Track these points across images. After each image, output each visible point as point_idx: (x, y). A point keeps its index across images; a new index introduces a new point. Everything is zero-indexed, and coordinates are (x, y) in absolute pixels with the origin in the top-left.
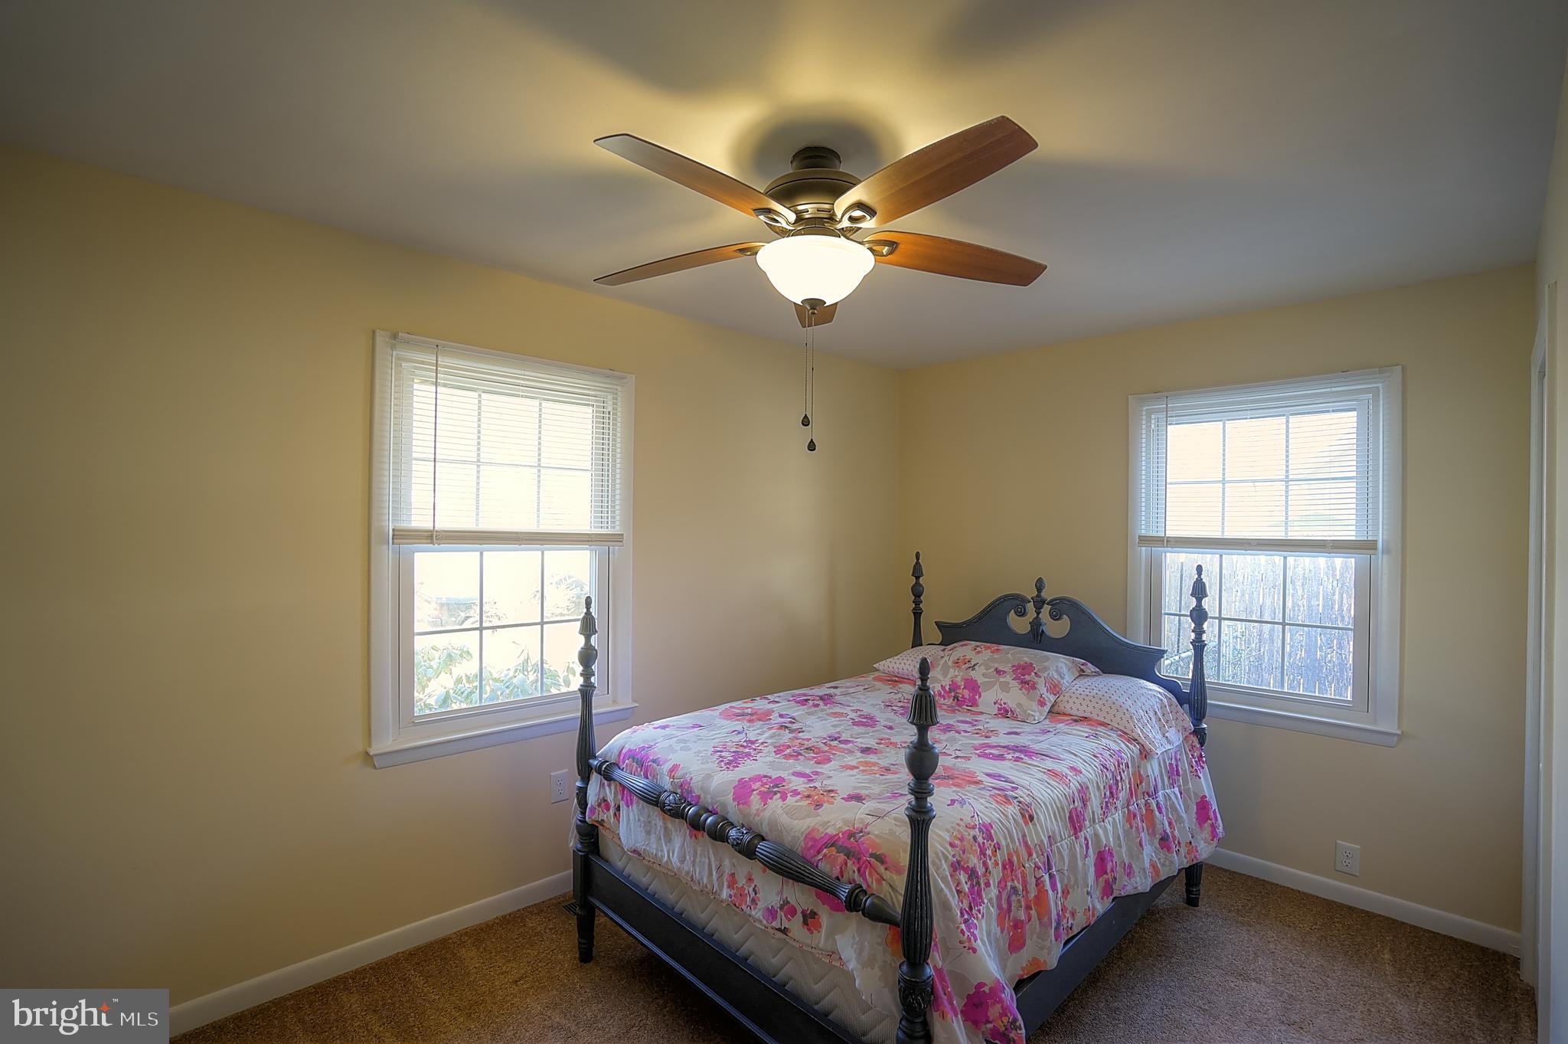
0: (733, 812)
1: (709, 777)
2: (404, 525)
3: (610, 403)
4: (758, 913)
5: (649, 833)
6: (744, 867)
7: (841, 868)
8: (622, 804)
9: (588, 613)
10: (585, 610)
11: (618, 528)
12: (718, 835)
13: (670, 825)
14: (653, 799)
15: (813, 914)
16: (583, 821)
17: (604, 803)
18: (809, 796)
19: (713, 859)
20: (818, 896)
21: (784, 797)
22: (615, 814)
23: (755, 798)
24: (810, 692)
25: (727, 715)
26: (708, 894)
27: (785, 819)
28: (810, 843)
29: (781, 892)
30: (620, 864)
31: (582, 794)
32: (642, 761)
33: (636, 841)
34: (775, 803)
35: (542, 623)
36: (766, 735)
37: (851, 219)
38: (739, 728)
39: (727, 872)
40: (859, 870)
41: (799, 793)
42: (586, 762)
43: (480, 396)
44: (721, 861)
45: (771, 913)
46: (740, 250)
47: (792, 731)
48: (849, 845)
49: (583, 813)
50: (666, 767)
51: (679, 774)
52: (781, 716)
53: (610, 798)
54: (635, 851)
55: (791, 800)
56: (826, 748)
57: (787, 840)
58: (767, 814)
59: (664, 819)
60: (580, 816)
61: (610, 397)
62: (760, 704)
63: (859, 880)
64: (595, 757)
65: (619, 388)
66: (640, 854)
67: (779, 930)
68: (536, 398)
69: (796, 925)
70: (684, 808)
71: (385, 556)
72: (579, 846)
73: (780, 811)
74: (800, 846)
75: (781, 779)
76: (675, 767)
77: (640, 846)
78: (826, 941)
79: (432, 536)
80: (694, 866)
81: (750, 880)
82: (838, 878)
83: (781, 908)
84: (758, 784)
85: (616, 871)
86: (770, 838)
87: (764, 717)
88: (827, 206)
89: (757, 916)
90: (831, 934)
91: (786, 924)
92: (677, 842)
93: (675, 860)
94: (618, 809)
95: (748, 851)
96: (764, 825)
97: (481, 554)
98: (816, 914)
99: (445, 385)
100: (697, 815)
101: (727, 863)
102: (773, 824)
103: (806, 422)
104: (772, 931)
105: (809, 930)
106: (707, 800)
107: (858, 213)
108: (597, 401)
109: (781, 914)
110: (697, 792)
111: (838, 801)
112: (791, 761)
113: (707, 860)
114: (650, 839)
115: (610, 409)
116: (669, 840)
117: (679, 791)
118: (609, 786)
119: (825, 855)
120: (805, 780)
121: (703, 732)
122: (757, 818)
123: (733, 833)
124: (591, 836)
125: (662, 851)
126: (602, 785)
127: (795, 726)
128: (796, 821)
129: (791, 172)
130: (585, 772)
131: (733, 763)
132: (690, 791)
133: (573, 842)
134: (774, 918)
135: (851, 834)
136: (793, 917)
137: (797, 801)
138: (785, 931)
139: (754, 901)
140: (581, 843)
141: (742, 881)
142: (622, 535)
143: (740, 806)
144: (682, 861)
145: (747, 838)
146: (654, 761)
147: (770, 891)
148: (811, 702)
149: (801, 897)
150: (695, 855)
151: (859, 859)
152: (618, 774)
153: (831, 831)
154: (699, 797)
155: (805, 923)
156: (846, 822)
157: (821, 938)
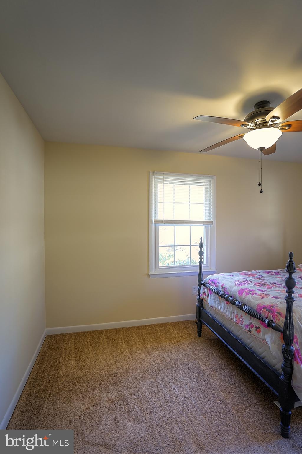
0: (238, 297)
1: (232, 287)
2: (157, 219)
3: (209, 184)
4: (243, 326)
5: (215, 302)
6: (240, 313)
7: (267, 315)
8: (209, 294)
9: (201, 242)
10: (200, 241)
11: (211, 220)
12: (233, 303)
13: (221, 300)
14: (217, 293)
15: (259, 328)
16: (199, 298)
17: (204, 293)
18: (260, 295)
19: (232, 310)
20: (260, 323)
21: (253, 294)
22: (207, 297)
23: (244, 294)
24: (272, 271)
25: (242, 274)
26: (230, 320)
27: (252, 300)
28: (259, 307)
29: (250, 321)
30: (208, 311)
31: (199, 290)
32: (215, 283)
33: (212, 304)
34: (250, 296)
35: (190, 245)
36: (253, 280)
37: (272, 121)
38: (245, 277)
39: (236, 313)
40: (273, 316)
41: (258, 294)
42: (201, 282)
43: (174, 185)
44: (234, 311)
45: (247, 326)
46: (239, 137)
47: (261, 280)
48: (271, 309)
49: (199, 296)
50: (221, 284)
51: (224, 286)
52: (259, 276)
53: (206, 292)
54: (211, 306)
55: (254, 295)
56: (272, 285)
57: (252, 306)
58: (247, 298)
59: (219, 298)
60: (198, 297)
61: (209, 183)
62: (253, 272)
63: (272, 319)
64: (203, 281)
65: (211, 180)
66: (213, 307)
67: (249, 331)
68: (188, 185)
69: (254, 330)
70: (224, 295)
71: (152, 226)
72: (198, 305)
73: (251, 298)
74: (256, 308)
75: (253, 290)
76: (223, 284)
77: (213, 305)
78: (262, 336)
79: (163, 222)
80: (227, 312)
81: (242, 316)
82: (266, 318)
83: (250, 325)
84: (246, 290)
85: (208, 312)
86: (247, 305)
87: (254, 275)
88: (264, 119)
89: (243, 327)
90: (264, 334)
91: (251, 330)
92: (223, 305)
93: (222, 309)
94: (208, 295)
95: (241, 308)
96: (246, 301)
97: (175, 226)
98: (260, 328)
99: (165, 183)
100: (228, 297)
101: (236, 311)
102: (249, 301)
103: (260, 184)
104: (247, 331)
105: (258, 332)
106: (231, 294)
107: (273, 119)
108: (205, 184)
109: (249, 326)
110: (228, 291)
111: (270, 297)
112: (258, 287)
113: (230, 310)
114: (215, 303)
115: (209, 186)
116: (221, 304)
117: (224, 291)
118: (206, 289)
119: (263, 311)
120: (261, 291)
121: (233, 277)
122: (244, 299)
123: (237, 303)
124: (201, 302)
125: (219, 307)
126: (204, 289)
127: (263, 279)
128: (255, 301)
129: (254, 110)
130: (200, 285)
131: (240, 285)
132: (227, 291)
133: (197, 304)
134: (248, 327)
135: (271, 306)
136: (253, 328)
137: (256, 296)
138: (250, 332)
139: (242, 322)
140: (199, 304)
141: (239, 317)
142: (213, 221)
143: (240, 296)
144: (224, 310)
145: (241, 304)
146: (218, 283)
147: (247, 320)
148: (271, 273)
149: (256, 322)
150: (227, 308)
151: (273, 313)
152: (208, 285)
153: (265, 304)
154: (229, 293)
155: (256, 330)
156: (270, 303)
157: (261, 335)
